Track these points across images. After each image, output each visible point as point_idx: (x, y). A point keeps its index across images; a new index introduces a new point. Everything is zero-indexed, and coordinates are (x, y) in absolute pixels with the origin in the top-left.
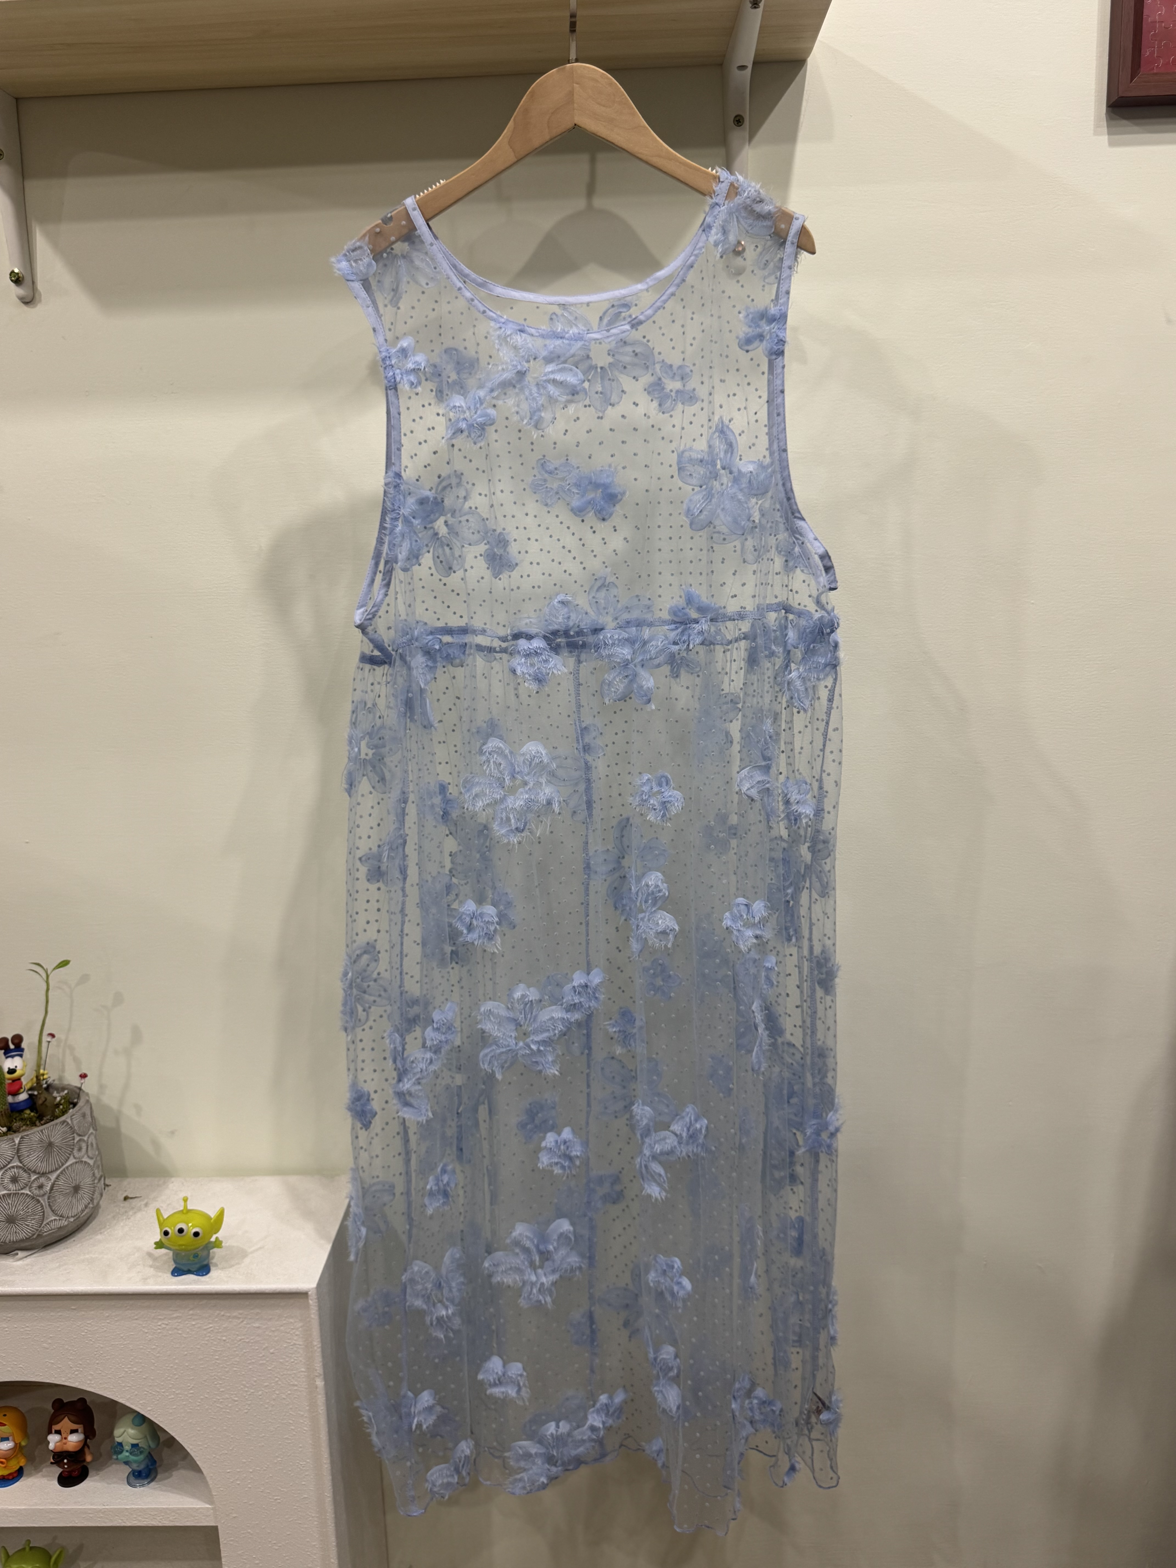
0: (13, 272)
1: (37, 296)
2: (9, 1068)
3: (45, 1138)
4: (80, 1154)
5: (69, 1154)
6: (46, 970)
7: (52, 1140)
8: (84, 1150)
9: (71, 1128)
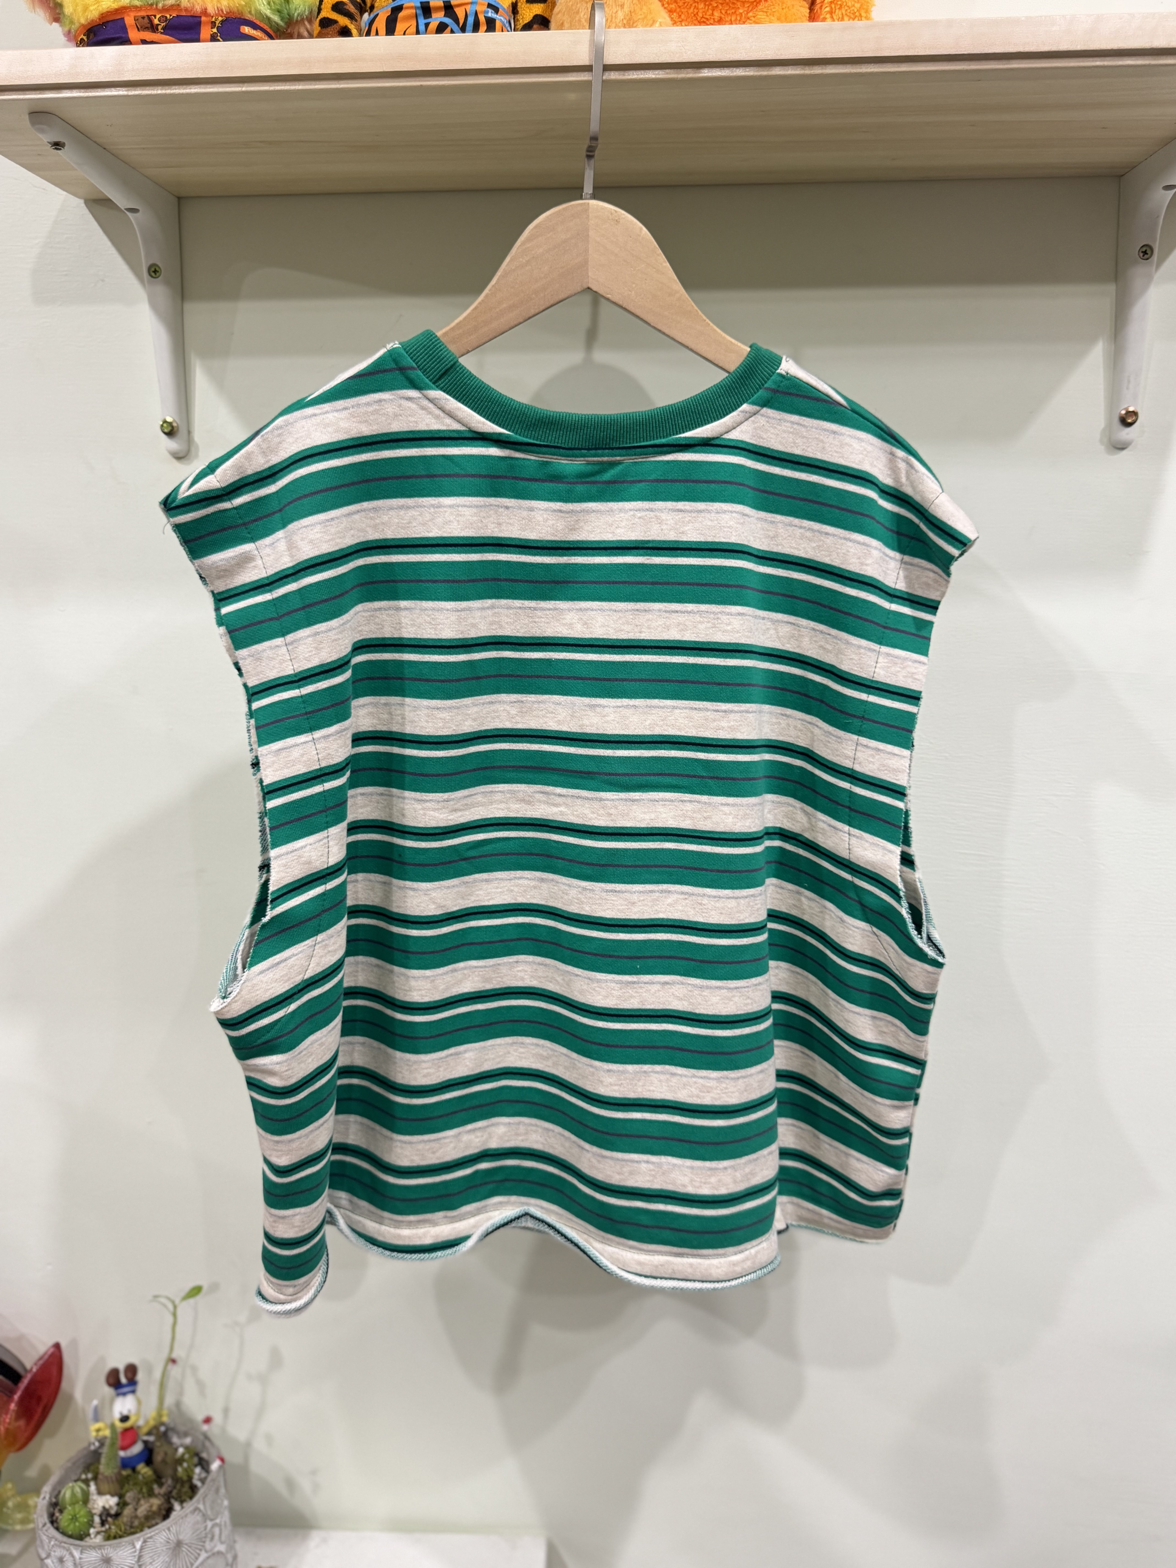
0: (165, 422)
1: (193, 449)
2: (121, 1413)
3: (172, 1537)
4: (212, 1544)
5: (201, 1550)
6: (173, 1302)
7: (181, 1537)
8: (217, 1537)
9: (204, 1515)
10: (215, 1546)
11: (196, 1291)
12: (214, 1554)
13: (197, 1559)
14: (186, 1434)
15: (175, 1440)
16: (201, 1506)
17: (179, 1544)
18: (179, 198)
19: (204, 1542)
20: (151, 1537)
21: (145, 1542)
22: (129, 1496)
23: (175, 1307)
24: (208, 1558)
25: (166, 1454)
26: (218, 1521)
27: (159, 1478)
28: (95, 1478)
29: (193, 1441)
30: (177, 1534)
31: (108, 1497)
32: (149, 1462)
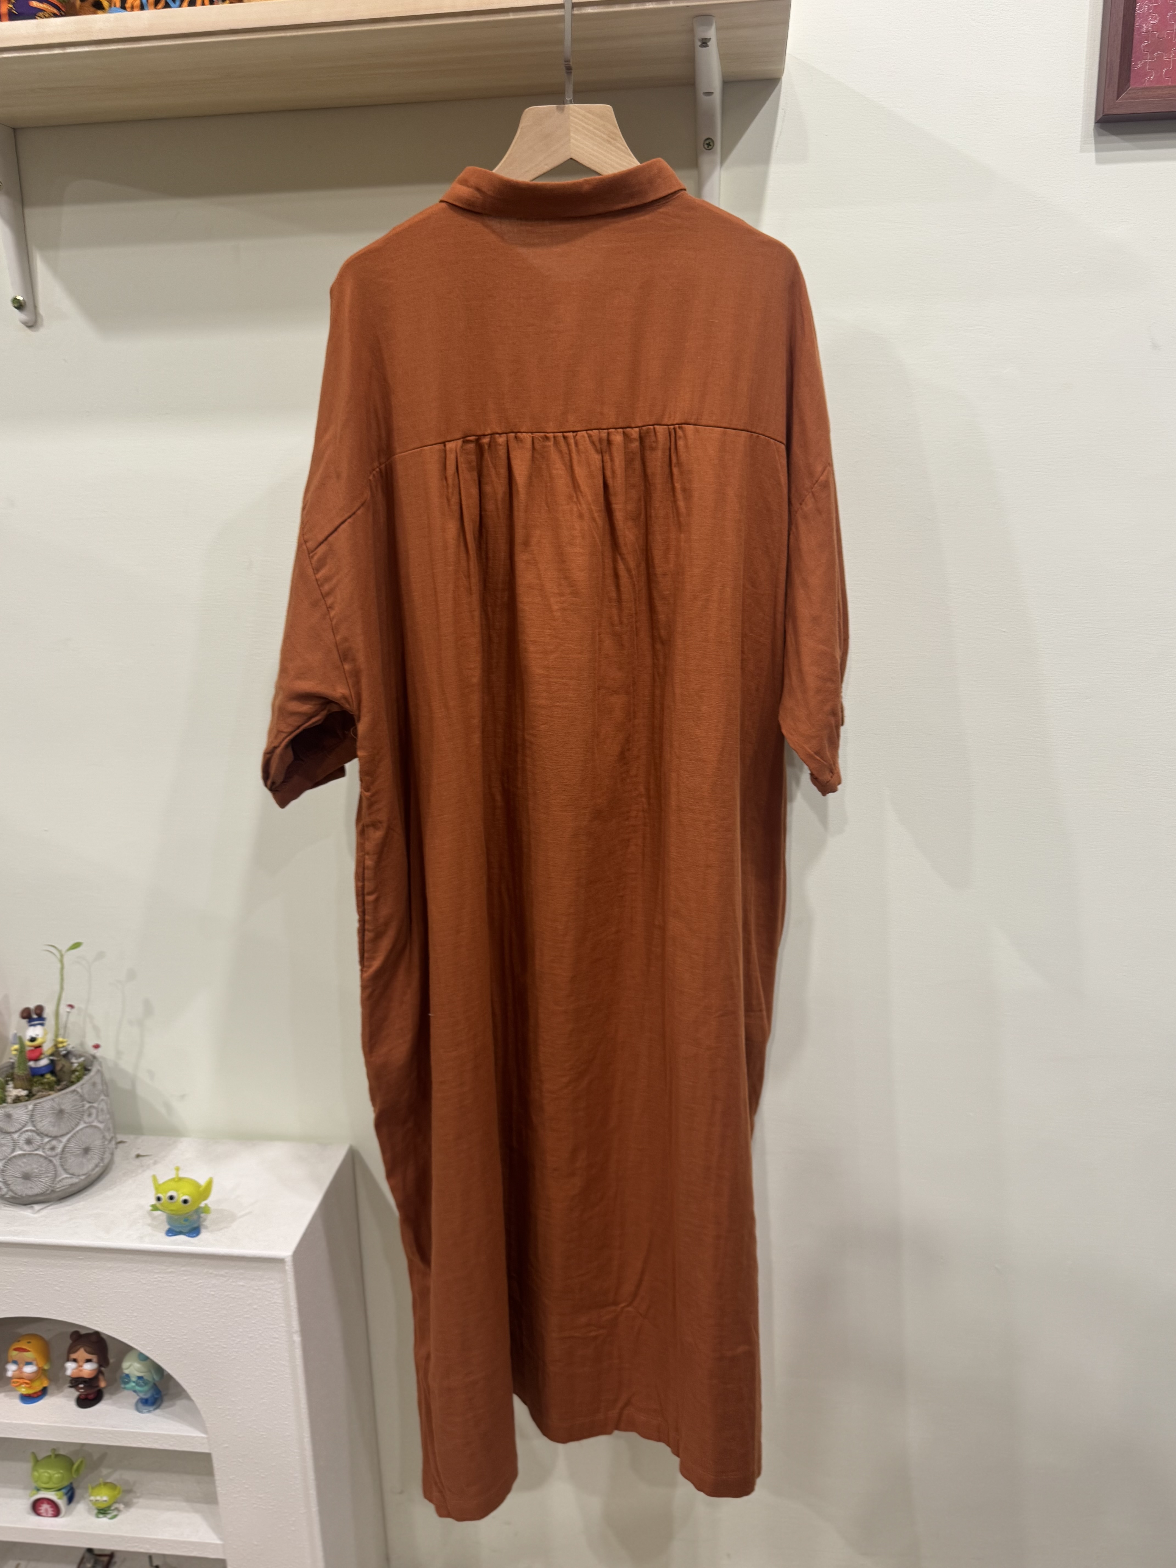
0: (15, 299)
1: (39, 319)
2: (32, 1036)
3: (56, 1106)
4: (90, 1120)
5: (80, 1120)
6: (60, 951)
7: (63, 1107)
8: (94, 1116)
9: (81, 1096)
10: (93, 1122)
11: (77, 945)
12: (92, 1126)
13: (77, 1125)
14: (80, 1056)
15: (74, 1060)
16: (79, 1090)
17: (61, 1112)
18: (15, 130)
19: (83, 1115)
20: (39, 1103)
21: (35, 1105)
22: (35, 1089)
23: (62, 956)
24: (86, 1127)
25: (63, 1066)
26: (95, 1105)
27: (58, 1082)
28: (13, 1080)
29: (84, 1061)
30: (59, 1104)
31: (20, 1090)
32: (53, 1073)
